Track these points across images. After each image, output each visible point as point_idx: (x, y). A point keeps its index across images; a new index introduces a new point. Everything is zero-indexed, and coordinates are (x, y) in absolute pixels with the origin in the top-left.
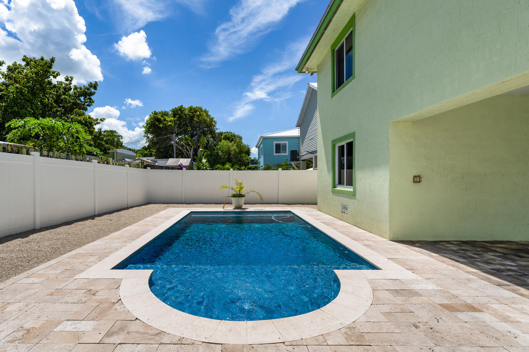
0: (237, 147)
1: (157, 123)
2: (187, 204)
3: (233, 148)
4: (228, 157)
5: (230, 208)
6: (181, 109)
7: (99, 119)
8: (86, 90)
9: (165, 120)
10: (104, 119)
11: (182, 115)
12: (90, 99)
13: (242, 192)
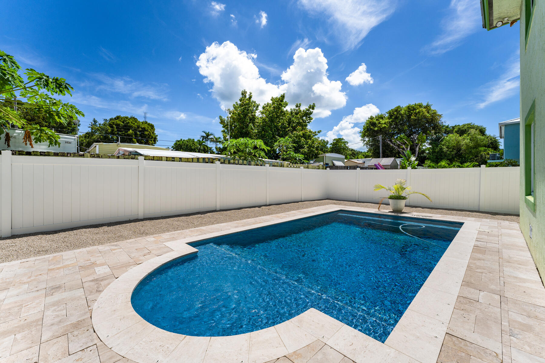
0: (470, 140)
1: (372, 127)
2: (357, 202)
3: (464, 142)
4: (456, 153)
5: (386, 210)
6: (397, 110)
7: (317, 132)
8: (307, 112)
9: (379, 123)
10: (320, 131)
11: (398, 116)
12: (309, 117)
13: (403, 194)
